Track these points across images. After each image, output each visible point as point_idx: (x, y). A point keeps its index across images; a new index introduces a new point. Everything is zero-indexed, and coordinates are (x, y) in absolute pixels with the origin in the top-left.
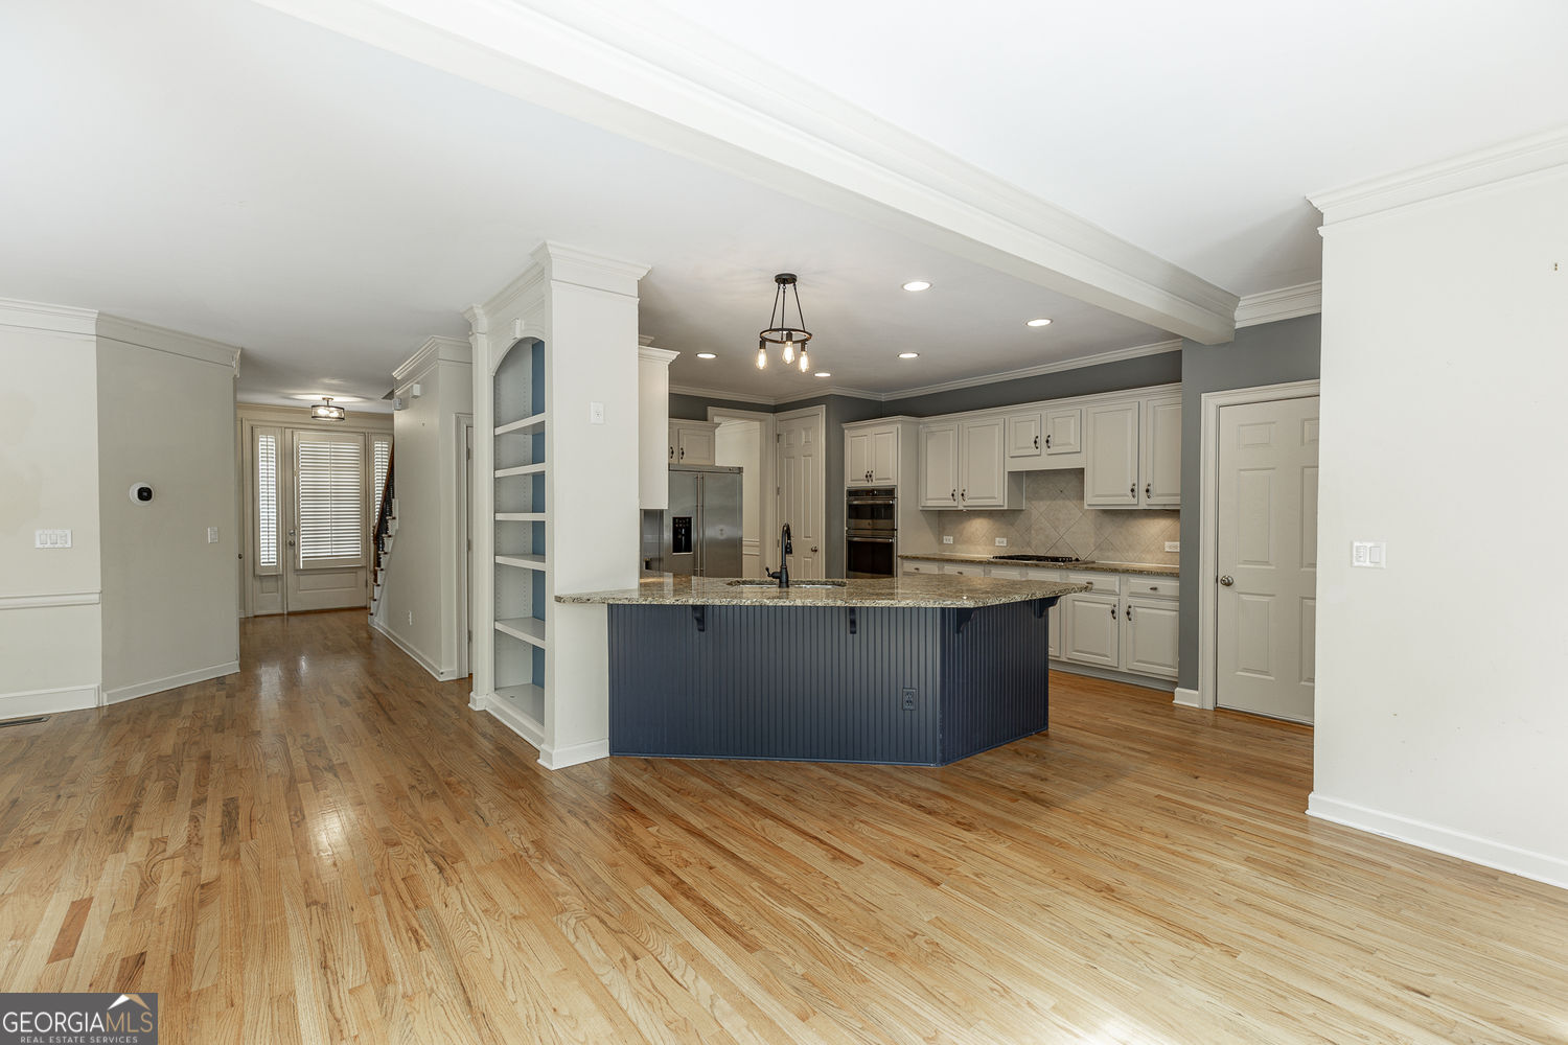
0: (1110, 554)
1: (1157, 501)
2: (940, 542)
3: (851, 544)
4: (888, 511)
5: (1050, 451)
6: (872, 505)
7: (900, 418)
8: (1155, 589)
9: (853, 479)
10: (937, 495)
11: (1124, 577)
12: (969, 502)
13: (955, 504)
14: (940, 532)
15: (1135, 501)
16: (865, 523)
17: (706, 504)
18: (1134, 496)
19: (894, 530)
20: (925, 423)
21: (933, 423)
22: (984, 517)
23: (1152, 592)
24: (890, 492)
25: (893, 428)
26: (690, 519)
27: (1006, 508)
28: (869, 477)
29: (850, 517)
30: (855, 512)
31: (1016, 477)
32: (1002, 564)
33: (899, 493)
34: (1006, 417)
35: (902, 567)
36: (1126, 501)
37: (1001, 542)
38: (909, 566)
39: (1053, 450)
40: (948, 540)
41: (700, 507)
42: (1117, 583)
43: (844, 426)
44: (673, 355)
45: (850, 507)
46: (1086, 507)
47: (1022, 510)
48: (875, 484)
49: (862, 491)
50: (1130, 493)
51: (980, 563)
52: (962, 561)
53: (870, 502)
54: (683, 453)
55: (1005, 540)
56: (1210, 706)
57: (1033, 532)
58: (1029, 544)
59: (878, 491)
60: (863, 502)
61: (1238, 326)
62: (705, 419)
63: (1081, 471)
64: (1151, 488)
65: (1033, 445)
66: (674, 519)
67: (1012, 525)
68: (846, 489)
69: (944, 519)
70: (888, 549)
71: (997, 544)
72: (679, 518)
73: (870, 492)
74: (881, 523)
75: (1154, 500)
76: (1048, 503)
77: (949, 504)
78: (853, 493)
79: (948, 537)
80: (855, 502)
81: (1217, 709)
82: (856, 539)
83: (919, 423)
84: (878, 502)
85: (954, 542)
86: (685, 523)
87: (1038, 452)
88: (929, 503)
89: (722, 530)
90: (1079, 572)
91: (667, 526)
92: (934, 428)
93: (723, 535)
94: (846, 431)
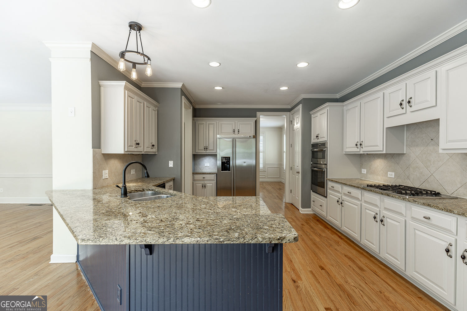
2: (361, 172)
3: (312, 171)
4: (324, 154)
5: (411, 109)
7: (328, 104)
9: (314, 140)
12: (365, 149)
13: (358, 150)
17: (237, 151)
20: (346, 105)
22: (382, 158)
24: (324, 144)
25: (325, 111)
26: (229, 158)
27: (384, 152)
28: (317, 137)
29: (312, 157)
30: (313, 155)
31: (391, 131)
33: (328, 145)
35: (328, 185)
37: (391, 174)
39: (413, 109)
40: (364, 171)
41: (234, 152)
43: (311, 113)
45: (312, 152)
47: (404, 154)
48: (319, 141)
49: (316, 144)
52: (350, 185)
54: (239, 131)
55: (393, 173)
57: (411, 169)
58: (408, 178)
59: (321, 144)
60: (316, 150)
62: (255, 116)
65: (400, 106)
66: (222, 158)
67: (398, 164)
68: (311, 144)
69: (362, 159)
71: (389, 176)
72: (224, 157)
73: (318, 146)
76: (422, 149)
77: (356, 150)
78: (313, 146)
80: (313, 150)
82: (314, 169)
83: (343, 106)
85: (367, 173)
86: (227, 159)
87: (404, 111)
88: (348, 150)
89: (245, 163)
90: (418, 205)
91: (218, 160)
92: (350, 107)
93: (245, 164)
94: (312, 115)
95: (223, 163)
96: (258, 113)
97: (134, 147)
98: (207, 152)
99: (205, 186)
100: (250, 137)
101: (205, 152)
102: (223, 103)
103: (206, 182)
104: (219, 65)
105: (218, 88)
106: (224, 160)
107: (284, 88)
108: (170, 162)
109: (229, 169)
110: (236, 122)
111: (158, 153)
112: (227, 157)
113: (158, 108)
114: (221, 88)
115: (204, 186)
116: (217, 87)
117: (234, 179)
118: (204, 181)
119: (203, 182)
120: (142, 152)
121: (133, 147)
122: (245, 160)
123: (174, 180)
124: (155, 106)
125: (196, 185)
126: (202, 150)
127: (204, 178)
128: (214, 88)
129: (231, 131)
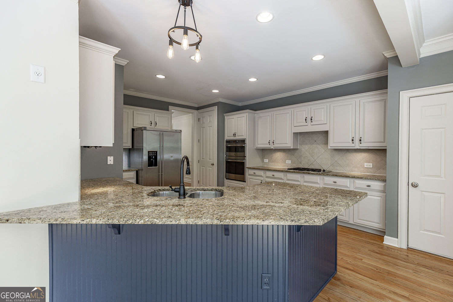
0: (338, 168)
1: (364, 145)
2: (263, 161)
3: (227, 162)
4: (243, 149)
5: (312, 124)
6: (235, 146)
7: (248, 111)
8: (369, 186)
9: (228, 136)
10: (262, 142)
11: (352, 180)
12: (276, 145)
13: (270, 146)
14: (263, 158)
15: (353, 145)
16: (233, 154)
17: (164, 146)
18: (353, 143)
19: (245, 157)
20: (258, 113)
21: (261, 114)
22: (281, 152)
23: (367, 187)
24: (243, 141)
25: (245, 115)
26: (157, 152)
27: (292, 148)
28: (234, 135)
29: (227, 151)
30: (229, 149)
31: (296, 134)
32: (292, 172)
33: (247, 142)
34: (292, 110)
35: (248, 172)
36: (349, 145)
37: (289, 162)
38: (251, 172)
39: (314, 123)
40: (266, 161)
41: (162, 147)
42: (349, 183)
43: (225, 115)
44: (116, 50)
45: (227, 147)
46: (329, 148)
47: (298, 149)
48: (237, 138)
49: (232, 141)
50: (351, 141)
51: (282, 171)
52: (274, 170)
53: (235, 145)
54: (156, 124)
55: (290, 161)
56: (404, 247)
57: (302, 158)
58: (301, 163)
59: (239, 141)
60: (232, 145)
61: (422, 56)
62: (168, 110)
63: (326, 133)
64: (362, 139)
65: (305, 121)
66: (149, 152)
67: (293, 155)
68: (225, 140)
69: (264, 152)
70: (243, 164)
71: (287, 163)
72: (151, 152)
73: (235, 141)
74: (239, 154)
75: (362, 145)
76: (309, 146)
77: (267, 146)
78: (228, 142)
79: (266, 160)
80: (229, 145)
81: (409, 249)
82: (229, 160)
83: (255, 113)
84: (238, 145)
85: (268, 161)
86: (154, 154)
87: (307, 124)
88: (259, 146)
89: (172, 157)
90: (329, 177)
91: (145, 155)
92: (261, 115)
93: (172, 159)
94: (225, 117)
95: (149, 158)
96: (170, 107)
106: (151, 155)
108: (109, 157)
109: (156, 165)
110: (153, 113)
112: (154, 152)
122: (172, 155)
128: (156, 76)
129: (148, 123)
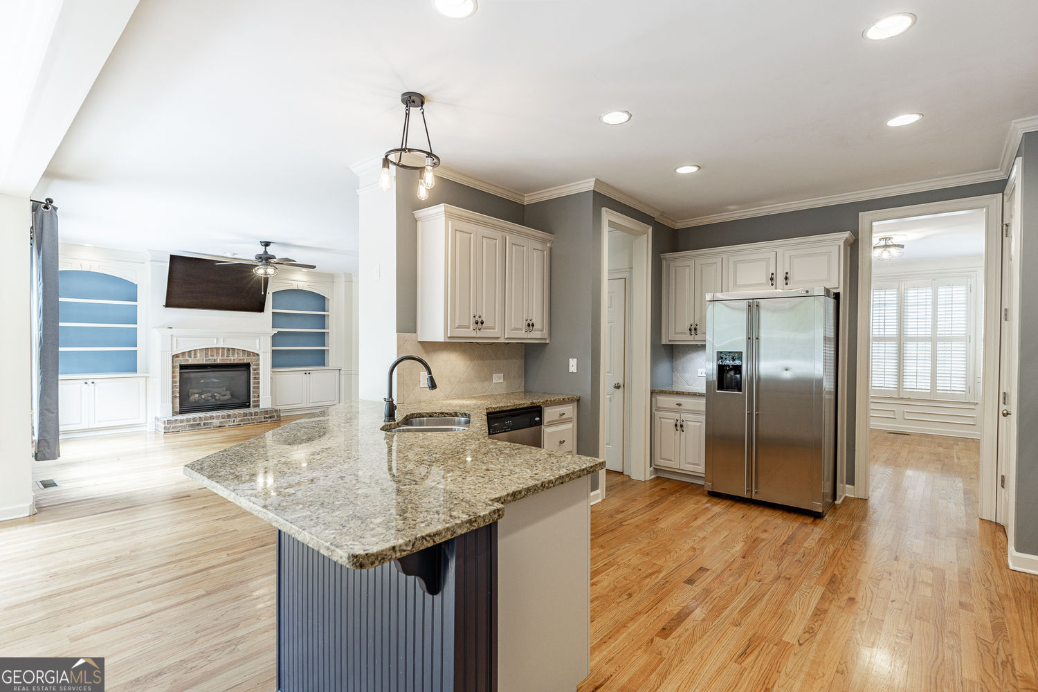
17: (762, 335)
41: (753, 339)
66: (719, 353)
72: (725, 353)
86: (734, 357)
89: (787, 370)
91: (709, 360)
93: (787, 375)
95: (722, 369)
96: (864, 217)
97: (472, 329)
98: (697, 338)
99: (682, 426)
100: (807, 292)
101: (692, 338)
102: (743, 203)
103: (684, 416)
104: (626, 117)
105: (687, 170)
106: (726, 362)
107: (904, 120)
108: (571, 360)
109: (738, 386)
110: (780, 251)
111: (550, 341)
112: (734, 353)
113: (552, 243)
114: (695, 169)
115: (679, 426)
116: (682, 166)
117: (750, 415)
118: (680, 412)
119: (677, 416)
120: (498, 338)
121: (469, 328)
122: (788, 363)
123: (578, 401)
124: (543, 241)
125: (661, 421)
126: (685, 333)
127: (679, 405)
128: (675, 170)
129: (764, 278)
